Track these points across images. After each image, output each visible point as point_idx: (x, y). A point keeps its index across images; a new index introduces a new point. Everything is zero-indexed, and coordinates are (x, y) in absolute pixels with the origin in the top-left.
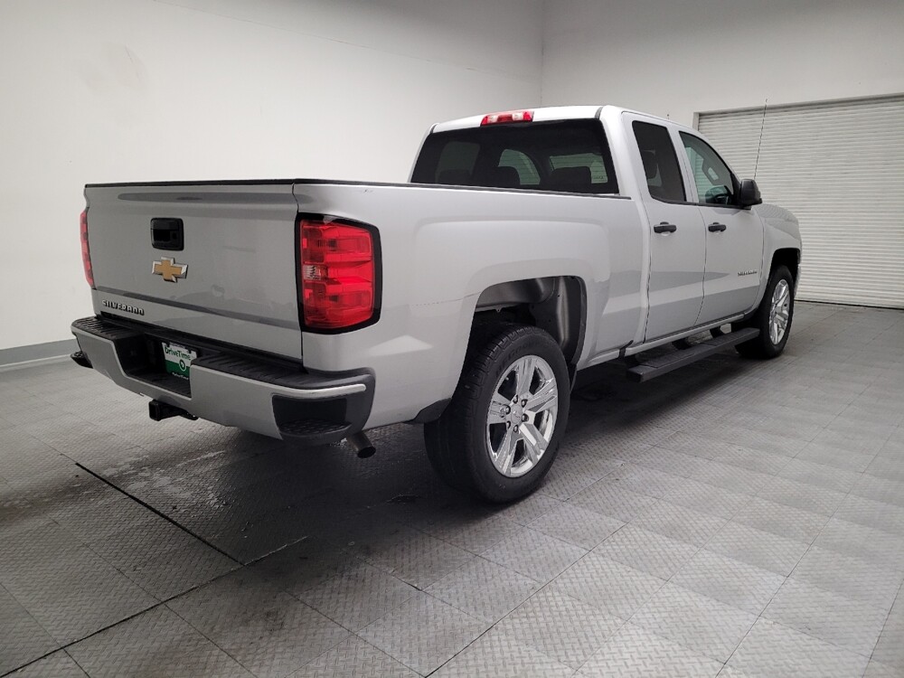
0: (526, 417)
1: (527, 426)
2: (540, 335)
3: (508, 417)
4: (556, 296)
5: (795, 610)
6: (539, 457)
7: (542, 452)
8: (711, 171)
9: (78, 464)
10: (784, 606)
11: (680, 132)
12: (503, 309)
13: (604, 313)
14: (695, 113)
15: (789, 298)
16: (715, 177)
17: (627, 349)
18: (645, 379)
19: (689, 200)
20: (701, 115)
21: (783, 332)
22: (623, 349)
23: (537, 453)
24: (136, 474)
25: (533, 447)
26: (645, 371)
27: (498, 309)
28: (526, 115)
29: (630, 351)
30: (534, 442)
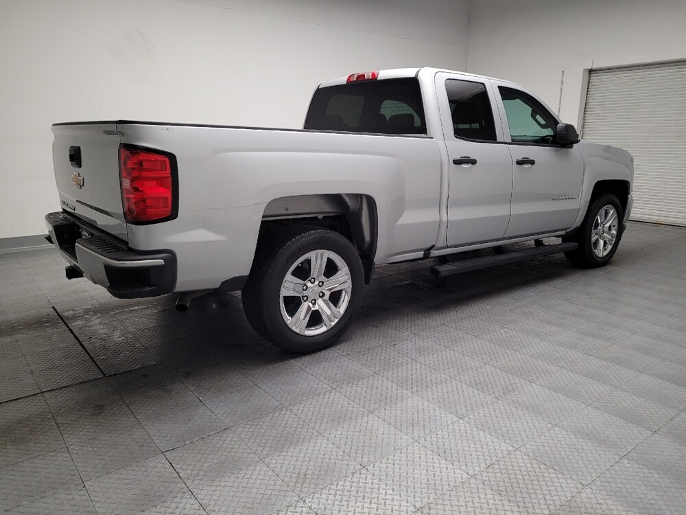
0: (324, 294)
1: (324, 301)
2: (332, 235)
3: (305, 293)
4: (361, 209)
5: (620, 485)
6: (333, 324)
7: (336, 320)
8: (538, 117)
9: (53, 308)
10: (611, 480)
11: (499, 87)
12: (324, 217)
13: (399, 223)
14: (585, 70)
15: (617, 220)
16: (543, 122)
17: (431, 251)
18: (443, 274)
19: (498, 140)
20: (591, 71)
21: (609, 247)
22: (427, 251)
23: (331, 321)
24: (83, 316)
25: (328, 316)
26: (444, 269)
27: (320, 216)
28: (373, 74)
29: (434, 253)
30: (329, 312)
